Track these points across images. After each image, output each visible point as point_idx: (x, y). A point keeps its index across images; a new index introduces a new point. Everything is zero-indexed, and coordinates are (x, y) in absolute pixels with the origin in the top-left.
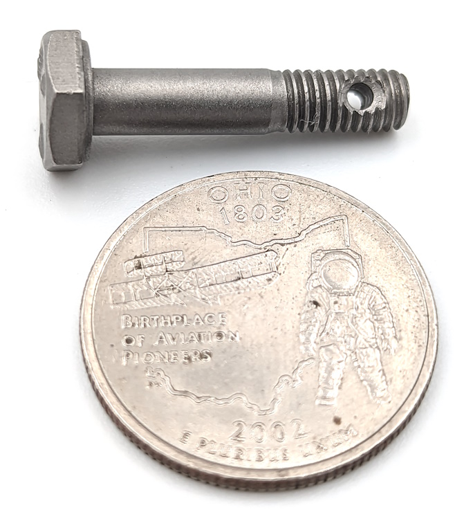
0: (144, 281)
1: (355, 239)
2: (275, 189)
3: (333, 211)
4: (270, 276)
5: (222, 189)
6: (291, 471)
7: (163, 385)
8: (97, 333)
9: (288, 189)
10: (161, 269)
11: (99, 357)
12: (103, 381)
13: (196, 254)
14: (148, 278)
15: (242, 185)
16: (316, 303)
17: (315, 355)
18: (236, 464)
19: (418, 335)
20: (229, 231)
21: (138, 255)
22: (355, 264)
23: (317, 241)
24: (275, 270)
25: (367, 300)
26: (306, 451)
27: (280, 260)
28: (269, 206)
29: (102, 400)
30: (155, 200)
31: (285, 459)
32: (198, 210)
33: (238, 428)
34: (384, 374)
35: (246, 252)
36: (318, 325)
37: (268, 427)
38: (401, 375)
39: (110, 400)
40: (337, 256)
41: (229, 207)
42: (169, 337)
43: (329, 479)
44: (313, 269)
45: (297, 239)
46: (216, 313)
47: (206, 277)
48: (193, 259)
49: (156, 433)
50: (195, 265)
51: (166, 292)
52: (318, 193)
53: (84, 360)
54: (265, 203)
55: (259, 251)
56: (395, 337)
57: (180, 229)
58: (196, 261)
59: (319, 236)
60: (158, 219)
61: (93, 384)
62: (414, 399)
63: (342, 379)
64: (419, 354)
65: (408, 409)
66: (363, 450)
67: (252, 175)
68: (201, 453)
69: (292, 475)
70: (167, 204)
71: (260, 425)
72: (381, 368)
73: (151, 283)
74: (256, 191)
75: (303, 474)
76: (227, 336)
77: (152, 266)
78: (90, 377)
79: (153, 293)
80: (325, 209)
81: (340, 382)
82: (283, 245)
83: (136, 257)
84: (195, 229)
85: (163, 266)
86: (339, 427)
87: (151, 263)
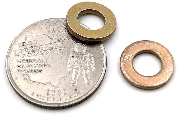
0: (25, 49)
2: (64, 23)
5: (49, 23)
7: (28, 79)
8: (10, 64)
11: (10, 71)
12: (11, 78)
13: (40, 42)
15: (55, 22)
16: (73, 56)
17: (71, 71)
20: (50, 35)
24: (62, 47)
26: (66, 98)
27: (64, 44)
28: (62, 28)
30: (30, 26)
32: (42, 29)
33: (47, 92)
35: (54, 41)
38: (95, 77)
41: (50, 28)
42: (30, 66)
45: (69, 38)
46: (44, 59)
47: (42, 48)
50: (40, 45)
55: (58, 41)
60: (30, 31)
63: (78, 78)
66: (82, 98)
67: (58, 19)
69: (62, 105)
70: (33, 27)
71: (54, 91)
74: (58, 23)
75: (65, 105)
76: (47, 66)
78: (8, 76)
79: (27, 53)
82: (65, 39)
83: (23, 42)
84: (40, 34)
85: (30, 45)
86: (76, 92)
87: (27, 44)
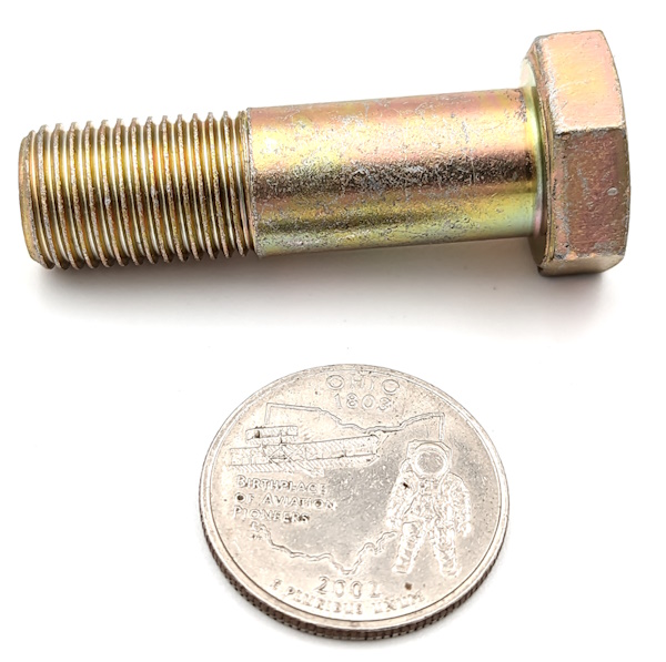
0: (260, 449)
2: (386, 384)
3: (432, 408)
4: (369, 457)
5: (340, 379)
6: (362, 624)
7: (264, 538)
8: (214, 488)
9: (396, 384)
10: (277, 440)
11: (213, 508)
12: (214, 529)
13: (308, 431)
14: (265, 447)
15: (358, 377)
16: (406, 486)
17: (398, 529)
18: (317, 612)
20: (341, 414)
21: (259, 426)
22: (445, 456)
24: (374, 453)
26: (378, 608)
27: (380, 445)
28: (378, 398)
29: (210, 545)
30: (280, 381)
31: (359, 613)
32: (316, 393)
33: (321, 582)
35: (352, 434)
36: (405, 504)
37: (349, 584)
39: (217, 545)
40: (430, 447)
41: (343, 394)
42: (275, 499)
43: (395, 635)
44: (408, 456)
45: (397, 429)
46: (318, 484)
47: (314, 452)
48: (306, 435)
49: (252, 578)
50: (307, 441)
51: (277, 461)
52: (421, 391)
53: (200, 509)
54: (374, 395)
55: (363, 434)
57: (298, 408)
58: (308, 437)
60: (281, 397)
61: (205, 530)
64: (488, 539)
65: (471, 583)
66: (426, 613)
67: (367, 369)
68: (289, 600)
69: (362, 627)
70: (290, 385)
71: (341, 582)
73: (266, 451)
74: (368, 382)
75: (373, 627)
76: (325, 505)
78: (203, 524)
79: (267, 460)
80: (427, 406)
82: (385, 432)
83: (257, 428)
84: (311, 409)
85: (279, 438)
87: (268, 434)
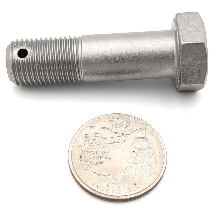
1: (147, 135)
3: (142, 127)
5: (112, 118)
6: (120, 197)
7: (89, 170)
8: (73, 154)
9: (130, 119)
11: (72, 161)
12: (73, 167)
13: (103, 135)
14: (89, 140)
15: (118, 117)
16: (134, 152)
17: (132, 166)
18: (106, 193)
19: (161, 163)
20: (113, 129)
21: (87, 134)
22: (146, 142)
23: (137, 134)
24: (124, 141)
25: (148, 152)
27: (126, 139)
30: (93, 119)
31: (120, 193)
32: (105, 123)
33: (107, 184)
34: (150, 173)
35: (116, 136)
36: (134, 158)
37: (116, 184)
38: (155, 173)
40: (141, 139)
42: (92, 157)
43: (131, 200)
45: (131, 134)
46: (106, 152)
47: (105, 142)
48: (102, 136)
49: (85, 183)
50: (102, 138)
51: (93, 145)
52: (138, 121)
53: (68, 161)
54: (123, 123)
56: (154, 163)
57: (99, 128)
58: (102, 137)
59: (137, 133)
62: (157, 180)
63: (138, 173)
64: (161, 168)
66: (141, 193)
67: (121, 115)
70: (97, 121)
71: (114, 183)
72: (149, 171)
73: (89, 142)
74: (121, 119)
75: (124, 198)
76: (108, 158)
77: (90, 137)
78: (69, 166)
79: (89, 144)
81: (138, 174)
82: (127, 135)
83: (86, 134)
84: (103, 128)
85: (93, 137)
86: (136, 186)
87: (90, 136)
